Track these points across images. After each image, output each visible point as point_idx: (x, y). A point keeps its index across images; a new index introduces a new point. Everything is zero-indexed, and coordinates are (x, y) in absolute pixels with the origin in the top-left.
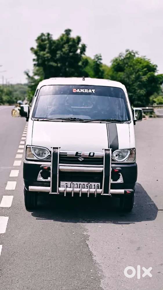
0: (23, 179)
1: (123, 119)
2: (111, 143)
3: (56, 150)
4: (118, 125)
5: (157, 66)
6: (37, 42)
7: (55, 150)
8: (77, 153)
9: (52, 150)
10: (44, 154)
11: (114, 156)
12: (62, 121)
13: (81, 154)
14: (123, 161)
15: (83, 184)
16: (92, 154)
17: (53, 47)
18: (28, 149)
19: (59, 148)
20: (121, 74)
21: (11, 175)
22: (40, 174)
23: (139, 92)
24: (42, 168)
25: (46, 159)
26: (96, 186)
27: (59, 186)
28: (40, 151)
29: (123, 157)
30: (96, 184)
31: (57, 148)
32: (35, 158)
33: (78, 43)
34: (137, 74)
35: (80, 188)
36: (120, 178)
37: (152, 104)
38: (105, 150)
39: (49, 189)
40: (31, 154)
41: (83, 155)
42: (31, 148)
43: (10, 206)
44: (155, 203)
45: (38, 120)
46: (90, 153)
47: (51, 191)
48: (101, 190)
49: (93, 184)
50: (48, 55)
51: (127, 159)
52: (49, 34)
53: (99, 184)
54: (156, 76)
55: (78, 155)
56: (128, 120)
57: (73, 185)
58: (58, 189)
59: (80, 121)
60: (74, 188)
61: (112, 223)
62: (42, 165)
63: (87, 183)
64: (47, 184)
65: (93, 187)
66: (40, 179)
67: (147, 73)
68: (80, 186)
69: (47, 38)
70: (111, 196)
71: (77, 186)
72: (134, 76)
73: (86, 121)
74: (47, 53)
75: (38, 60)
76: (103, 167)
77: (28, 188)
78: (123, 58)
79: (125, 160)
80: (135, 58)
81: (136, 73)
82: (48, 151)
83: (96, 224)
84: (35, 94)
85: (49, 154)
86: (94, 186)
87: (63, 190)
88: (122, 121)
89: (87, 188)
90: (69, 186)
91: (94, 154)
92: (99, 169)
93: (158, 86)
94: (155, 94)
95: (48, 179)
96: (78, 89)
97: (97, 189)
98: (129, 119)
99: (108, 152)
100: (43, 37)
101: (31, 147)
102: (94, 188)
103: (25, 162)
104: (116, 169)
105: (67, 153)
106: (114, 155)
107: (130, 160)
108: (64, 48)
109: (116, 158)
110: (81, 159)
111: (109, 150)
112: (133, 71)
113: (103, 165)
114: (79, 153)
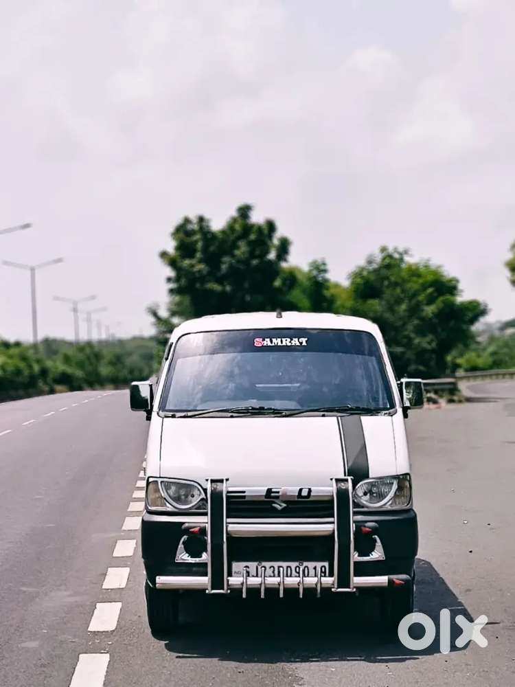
0: (143, 560)
1: (378, 405)
2: (350, 465)
3: (219, 486)
4: (366, 420)
5: (457, 281)
6: (174, 238)
7: (215, 486)
8: (269, 491)
9: (208, 486)
10: (190, 498)
11: (360, 495)
12: (232, 417)
13: (278, 492)
14: (381, 507)
15: (287, 567)
16: (305, 493)
17: (212, 248)
18: (151, 486)
19: (225, 481)
20: (375, 304)
21: (117, 553)
22: (183, 546)
23: (419, 343)
24: (187, 531)
25: (196, 509)
26: (320, 569)
27: (230, 574)
28: (180, 488)
29: (381, 496)
30: (319, 565)
31: (221, 481)
32: (169, 508)
33: (270, 237)
34: (414, 302)
35: (279, 576)
36: (377, 548)
37: (454, 371)
38: (338, 481)
39: (203, 581)
40: (159, 497)
41: (285, 495)
42: (158, 484)
43: (114, 629)
44: (466, 607)
45: (173, 416)
46: (301, 490)
47: (210, 588)
48: (333, 579)
49: (311, 565)
50: (201, 266)
51: (390, 503)
52: (201, 219)
53: (326, 564)
54: (458, 305)
55: (272, 494)
56: (388, 407)
57: (263, 568)
58: (228, 581)
59: (274, 413)
60: (265, 577)
61: (363, 660)
62: (187, 525)
63: (297, 564)
64: (199, 570)
65: (312, 572)
66: (183, 557)
67: (436, 298)
68: (279, 572)
69: (196, 227)
70: (357, 594)
71: (273, 572)
72: (404, 307)
73: (288, 413)
74: (200, 261)
75: (177, 279)
76: (333, 523)
77: (154, 582)
78: (375, 266)
79: (386, 503)
80: (403, 266)
81: (411, 299)
82: (199, 490)
83: (323, 663)
84: (165, 356)
85: (203, 496)
86: (314, 571)
87: (240, 583)
88: (374, 410)
89: (298, 575)
90: (253, 572)
91: (310, 491)
92: (325, 527)
93: (464, 327)
94: (460, 346)
95: (201, 557)
96: (266, 339)
97: (321, 576)
98: (393, 406)
99: (343, 486)
100: (190, 227)
101: (159, 480)
102: (314, 575)
103: (146, 519)
104: (365, 526)
105: (244, 492)
106: (360, 493)
107: (399, 503)
108: (238, 248)
109: (364, 500)
110: (281, 506)
111: (347, 480)
112: (402, 296)
113: (333, 517)
114: (273, 490)
